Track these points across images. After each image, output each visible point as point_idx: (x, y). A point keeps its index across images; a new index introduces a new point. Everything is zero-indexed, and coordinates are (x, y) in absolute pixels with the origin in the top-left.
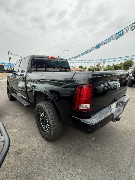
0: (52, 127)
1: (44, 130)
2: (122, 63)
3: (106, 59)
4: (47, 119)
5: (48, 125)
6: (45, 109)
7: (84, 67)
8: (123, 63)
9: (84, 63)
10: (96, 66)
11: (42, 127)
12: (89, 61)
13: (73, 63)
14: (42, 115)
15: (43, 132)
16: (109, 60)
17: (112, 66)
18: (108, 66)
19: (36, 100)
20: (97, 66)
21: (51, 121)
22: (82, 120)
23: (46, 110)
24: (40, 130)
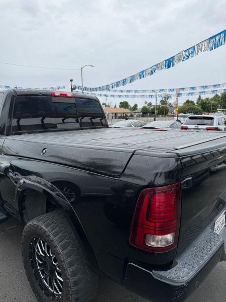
0: (71, 285)
1: (46, 289)
2: (217, 95)
3: (183, 89)
4: (55, 261)
5: (58, 277)
6: (52, 237)
7: (132, 105)
8: (220, 95)
9: (134, 96)
10: (159, 103)
11: (41, 280)
12: (144, 91)
13: (106, 96)
14: (40, 250)
15: (44, 297)
16: (191, 91)
17: (195, 102)
18: (188, 101)
19: (24, 208)
20: (162, 102)
21: (70, 270)
22: (156, 274)
23: (55, 240)
24: (35, 291)
